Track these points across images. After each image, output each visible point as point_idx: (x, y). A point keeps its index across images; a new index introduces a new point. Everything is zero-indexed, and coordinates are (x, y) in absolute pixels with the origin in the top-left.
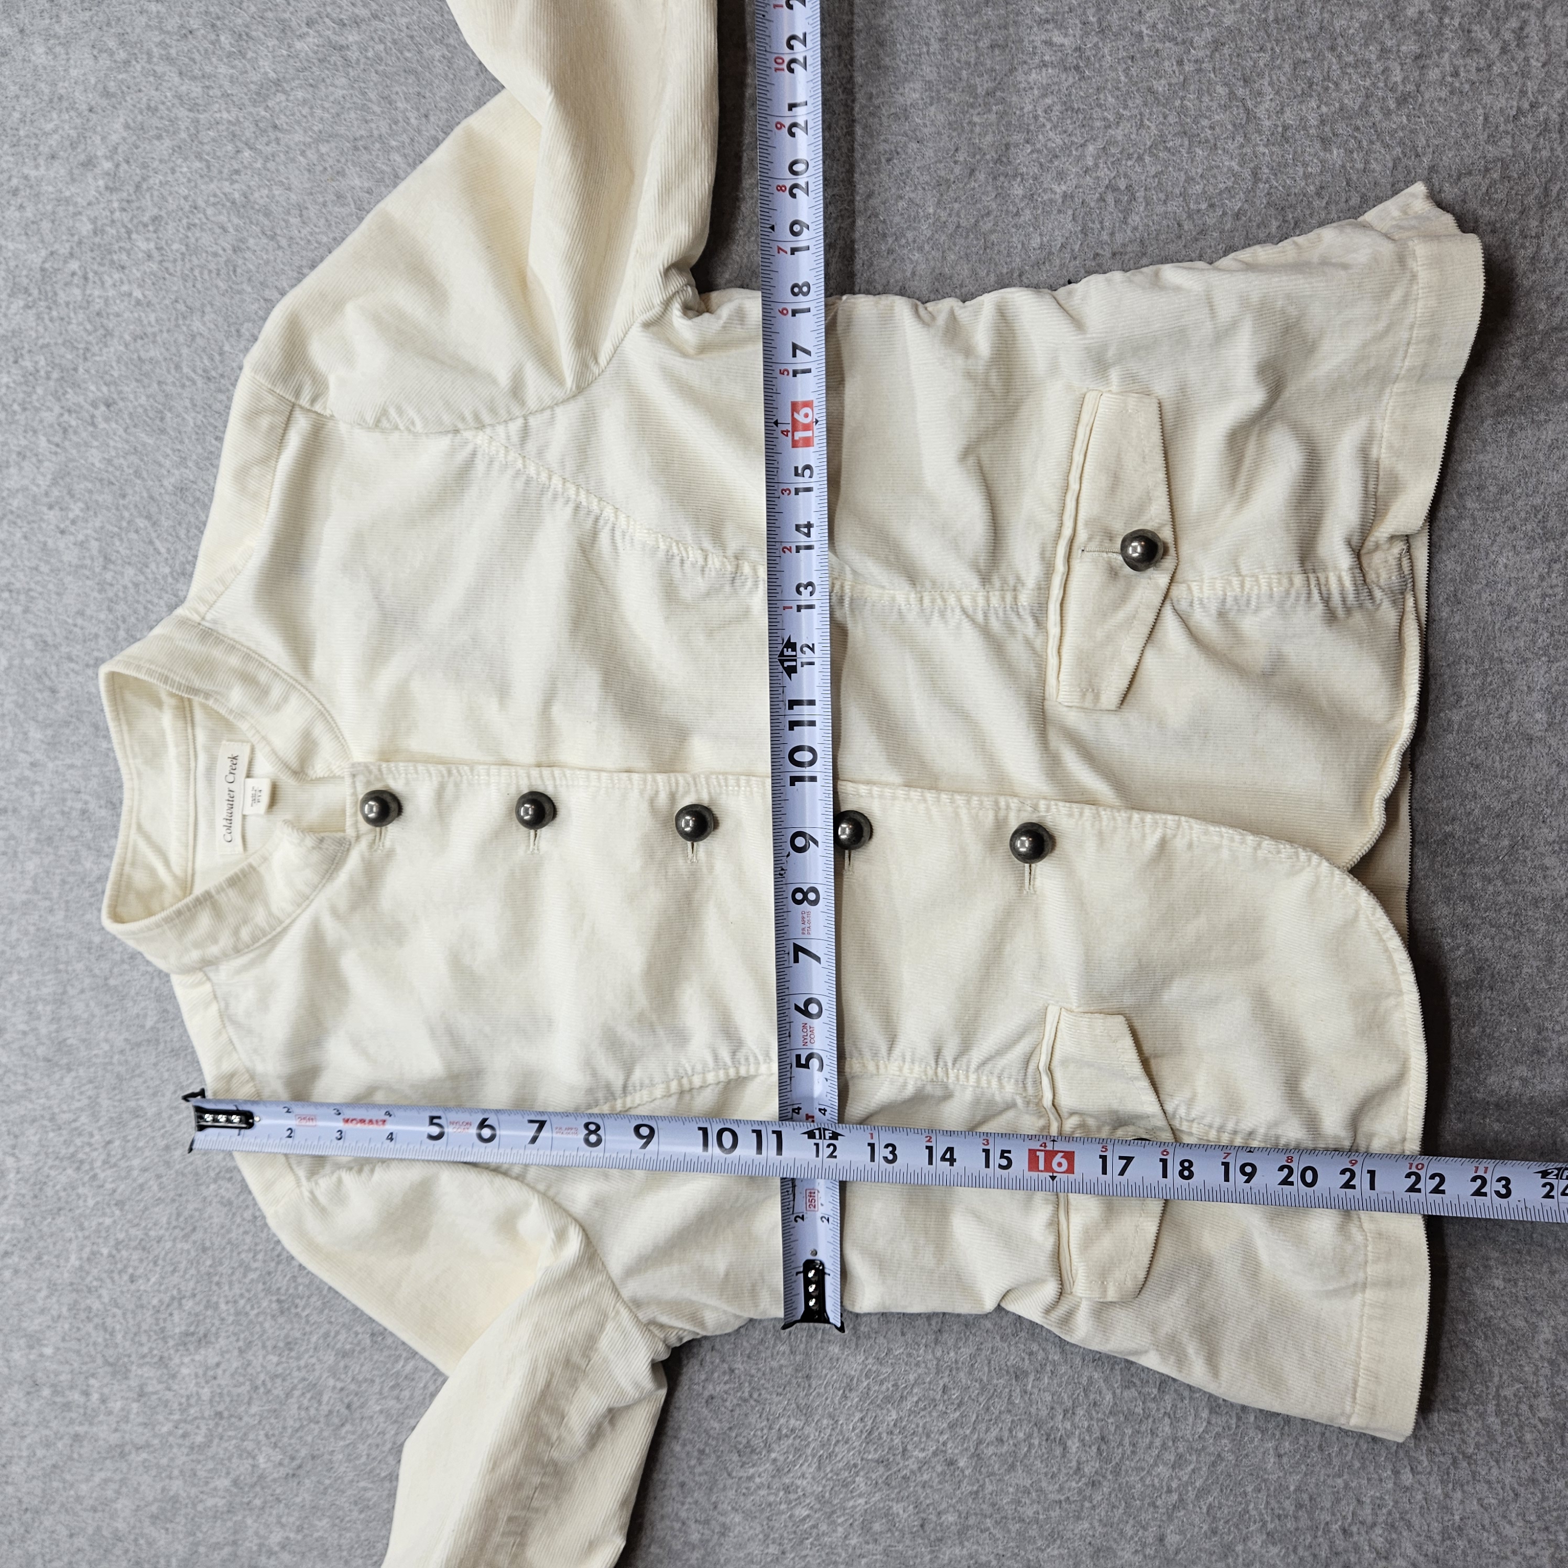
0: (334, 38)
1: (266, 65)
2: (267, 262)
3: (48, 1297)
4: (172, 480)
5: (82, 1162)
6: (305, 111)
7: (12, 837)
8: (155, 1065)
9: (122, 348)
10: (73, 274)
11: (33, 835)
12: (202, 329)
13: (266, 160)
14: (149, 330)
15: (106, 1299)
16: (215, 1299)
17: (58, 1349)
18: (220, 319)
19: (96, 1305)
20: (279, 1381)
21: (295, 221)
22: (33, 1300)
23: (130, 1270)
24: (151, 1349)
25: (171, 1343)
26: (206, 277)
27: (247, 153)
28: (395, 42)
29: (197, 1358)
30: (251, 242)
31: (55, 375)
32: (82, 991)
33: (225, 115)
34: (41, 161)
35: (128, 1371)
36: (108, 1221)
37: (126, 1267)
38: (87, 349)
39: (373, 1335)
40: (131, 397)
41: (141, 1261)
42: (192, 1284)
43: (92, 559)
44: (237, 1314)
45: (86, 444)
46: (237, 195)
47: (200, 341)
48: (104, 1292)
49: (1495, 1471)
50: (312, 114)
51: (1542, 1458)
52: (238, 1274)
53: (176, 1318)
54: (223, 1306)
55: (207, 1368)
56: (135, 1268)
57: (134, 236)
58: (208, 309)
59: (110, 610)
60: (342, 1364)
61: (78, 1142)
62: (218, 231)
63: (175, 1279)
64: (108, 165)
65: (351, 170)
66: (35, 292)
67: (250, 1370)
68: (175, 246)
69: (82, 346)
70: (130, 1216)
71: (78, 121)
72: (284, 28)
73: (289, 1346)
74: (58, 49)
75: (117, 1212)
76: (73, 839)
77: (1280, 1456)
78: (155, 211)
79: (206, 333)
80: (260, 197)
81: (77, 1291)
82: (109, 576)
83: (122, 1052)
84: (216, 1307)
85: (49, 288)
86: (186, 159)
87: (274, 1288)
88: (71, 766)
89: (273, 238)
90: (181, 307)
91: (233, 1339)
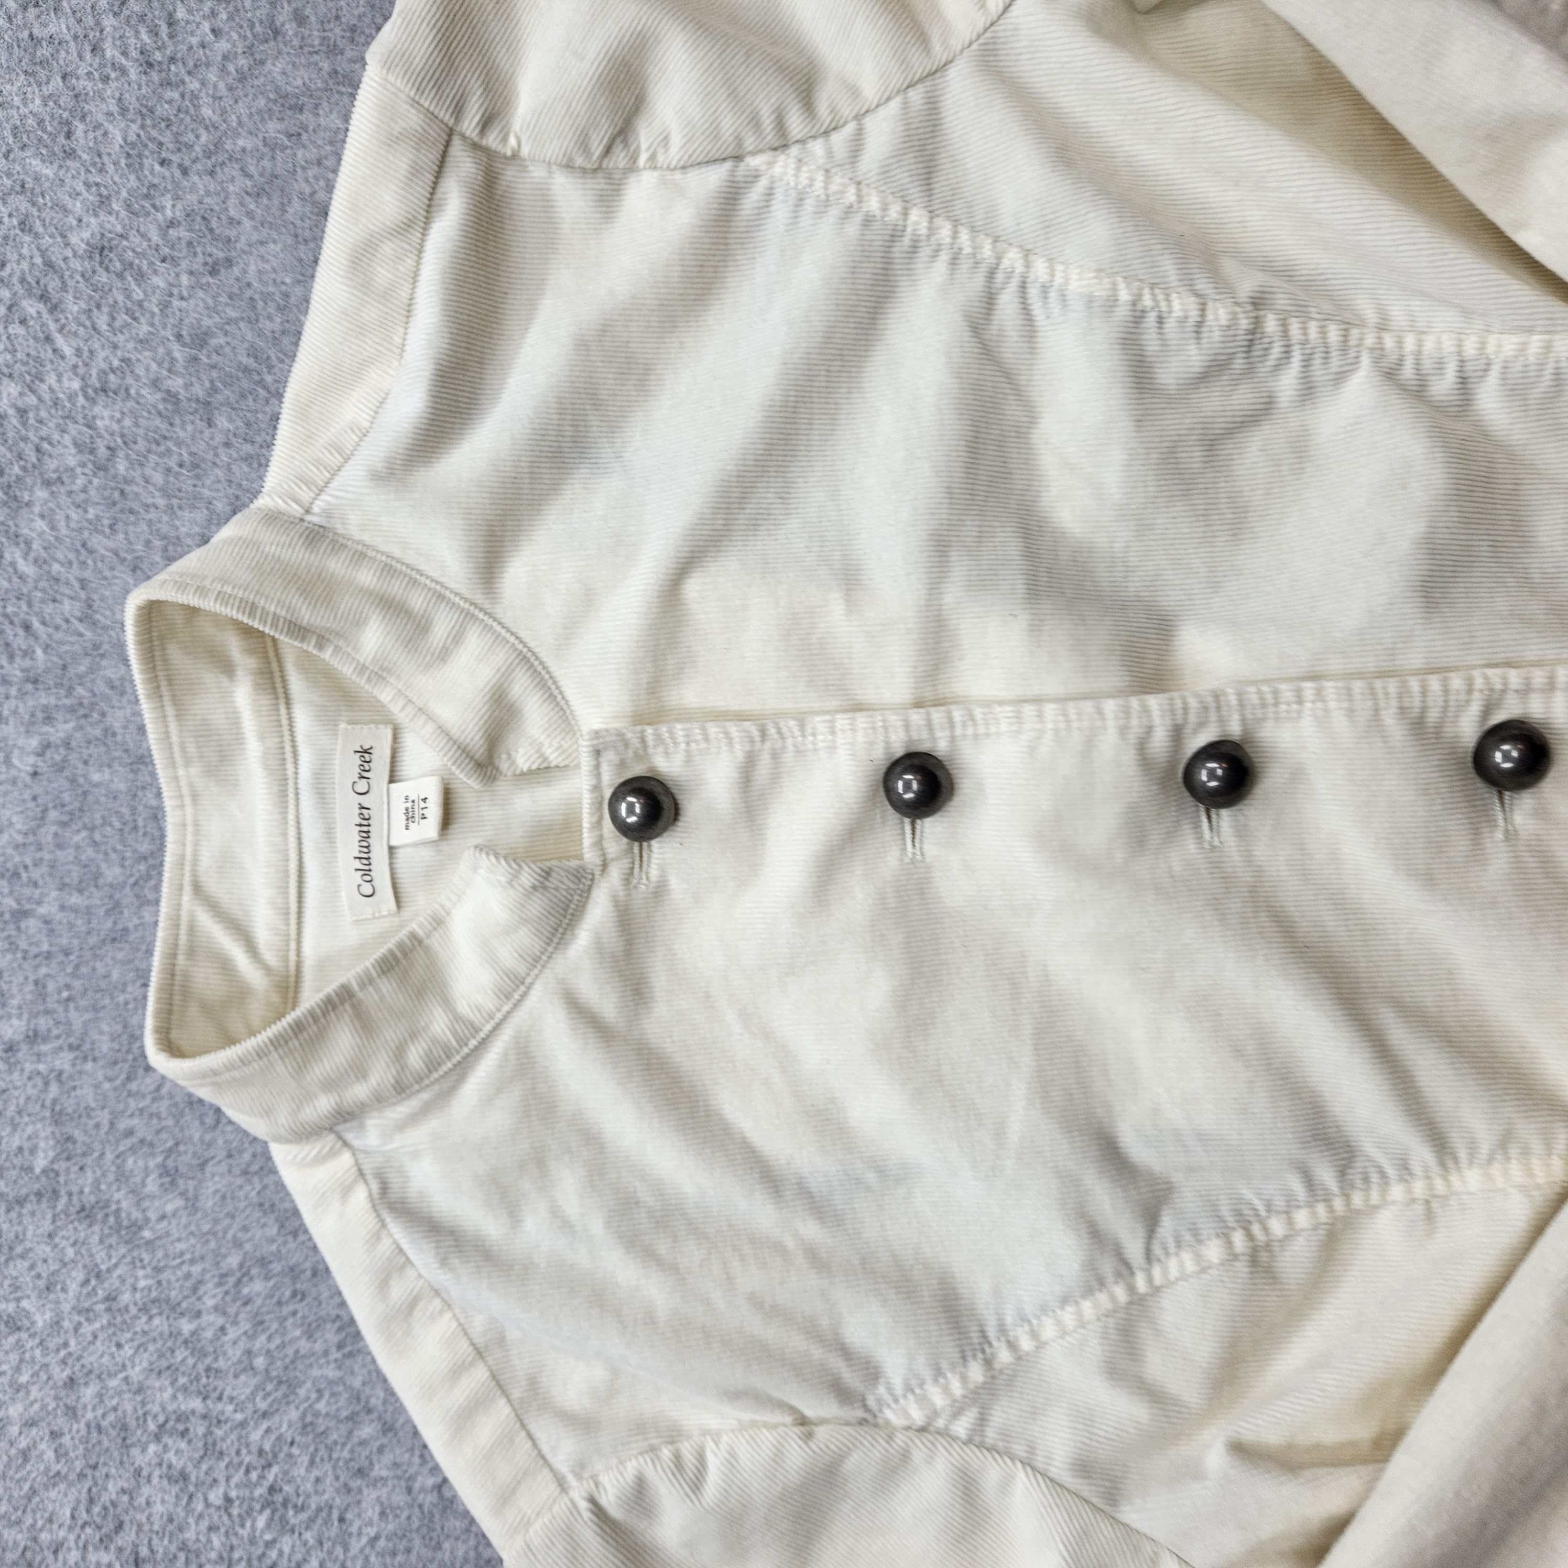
4: (86, 235)
8: (50, 1236)
40: (17, 101)
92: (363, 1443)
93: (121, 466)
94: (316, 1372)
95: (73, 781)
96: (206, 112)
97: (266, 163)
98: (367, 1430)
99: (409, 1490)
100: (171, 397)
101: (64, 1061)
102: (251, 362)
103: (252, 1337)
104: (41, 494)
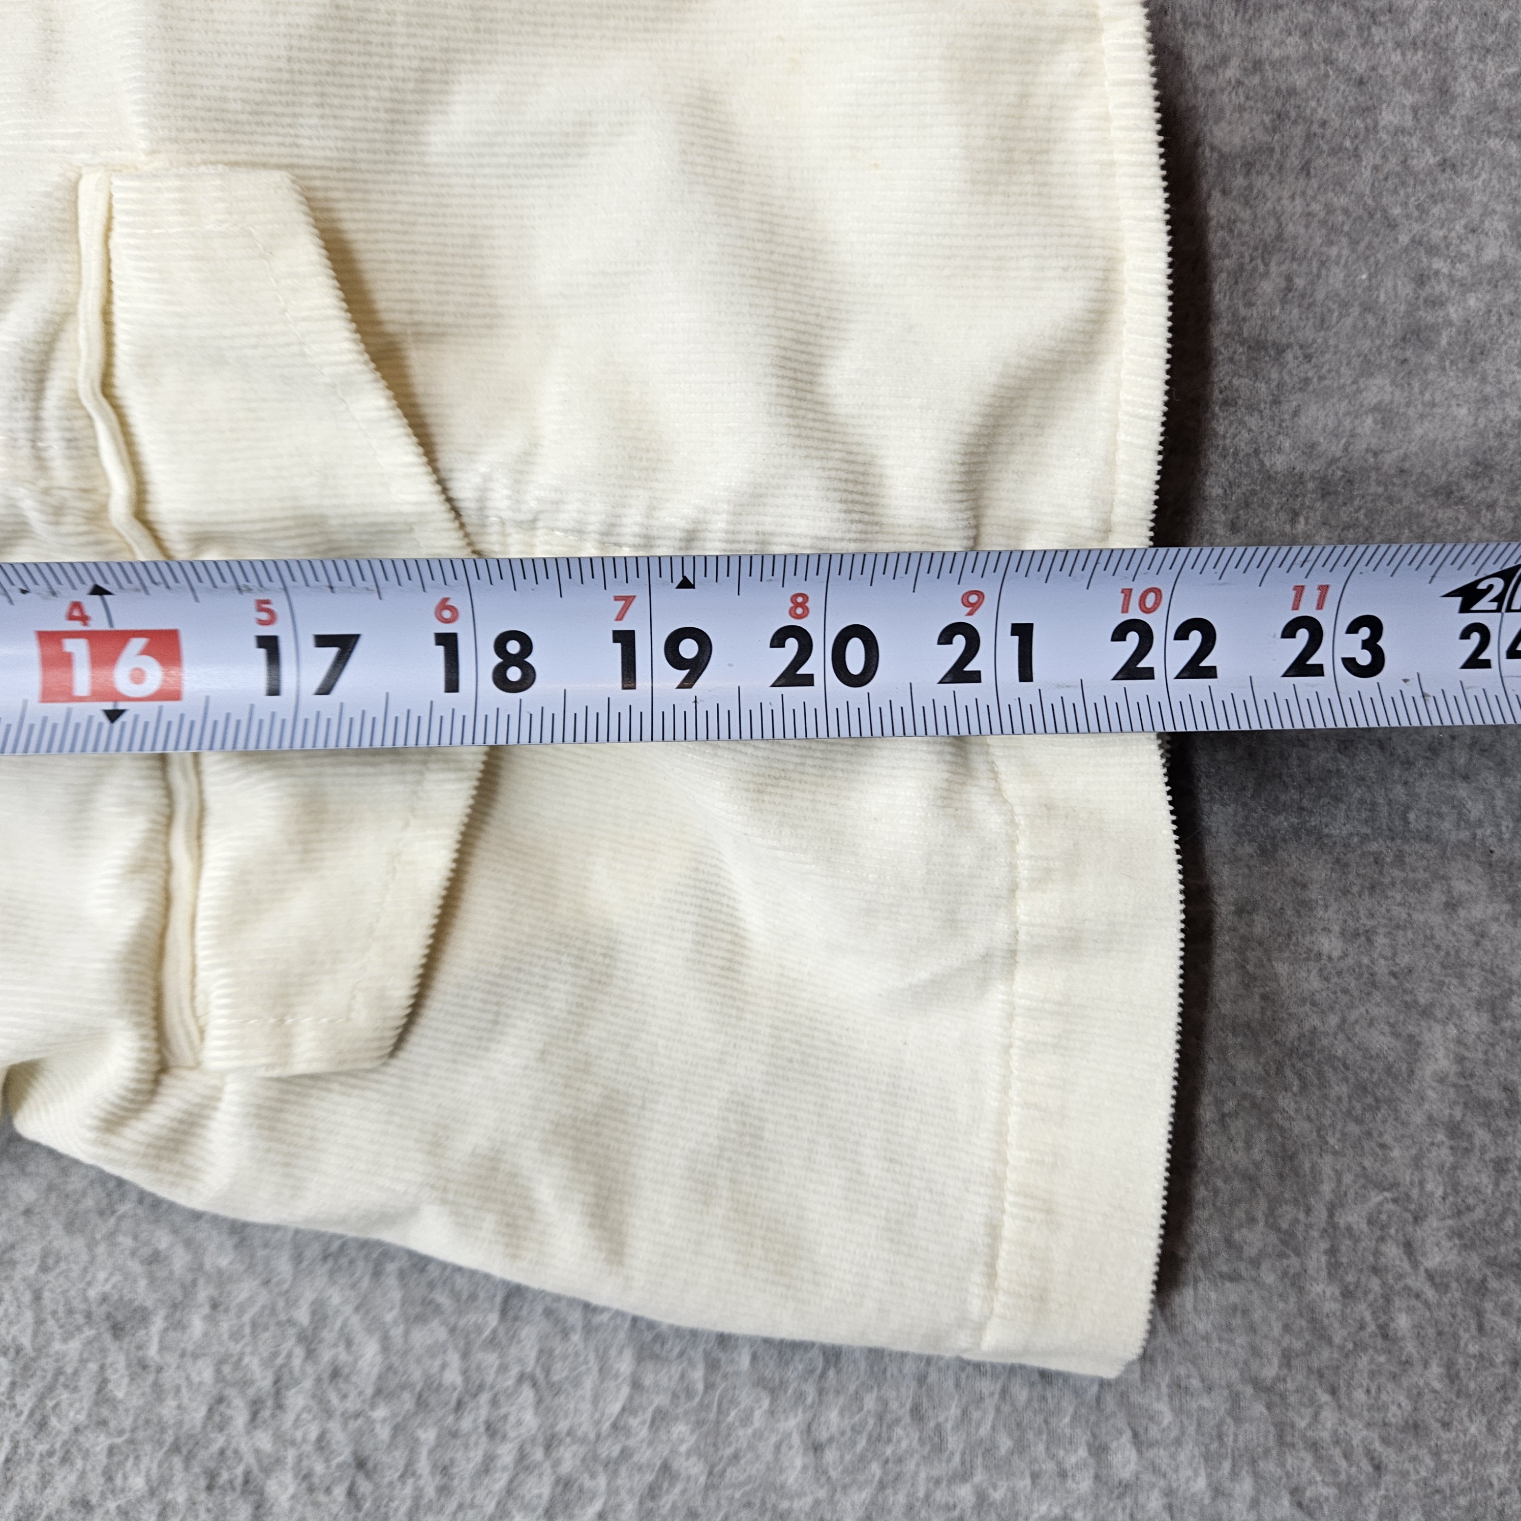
49: (1329, 1417)
51: (1436, 1369)
77: (817, 1448)
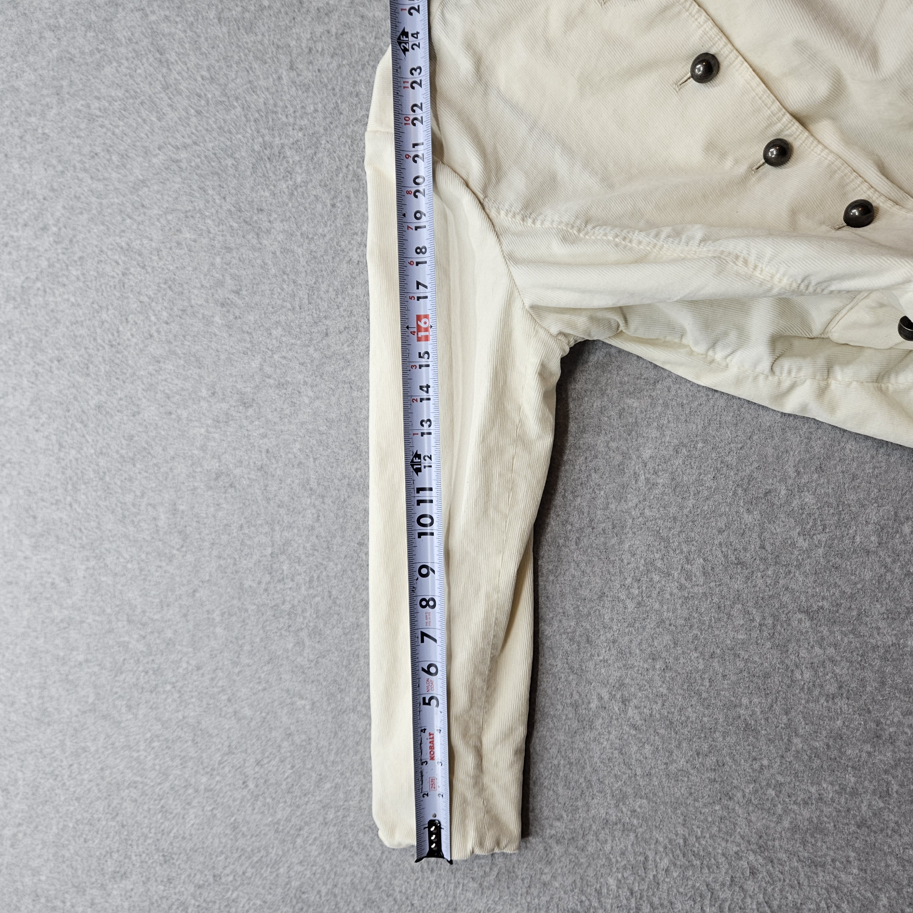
0: (173, 156)
1: (137, 172)
2: (141, 281)
3: (42, 849)
4: (94, 402)
5: (57, 776)
6: (159, 196)
7: (15, 597)
8: (94, 723)
9: (65, 329)
10: (39, 289)
11: (27, 596)
12: (108, 319)
13: (139, 224)
14: (79, 319)
15: (72, 851)
16: (129, 853)
17: (48, 877)
18: (117, 313)
19: (67, 855)
20: (164, 900)
21: (155, 258)
22: (34, 850)
23: (84, 836)
24: (96, 880)
25: (107, 877)
26: (108, 289)
27: (128, 221)
28: (206, 157)
29: (121, 885)
30: (132, 270)
31: (31, 345)
32: (55, 682)
33: (116, 200)
34: (20, 227)
35: (85, 890)
36: (72, 808)
37: (82, 834)
38: (47, 330)
39: (214, 876)
40: (71, 356)
41: (90, 831)
42: (117, 845)
43: (53, 445)
44: (142, 862)
45: (48, 383)
46: (123, 244)
47: (106, 325)
48: (71, 847)
50: (163, 198)
52: (141, 840)
53: (109, 863)
54: (134, 858)
55: (127, 892)
56: (87, 835)
57: (70, 268)
58: (110, 307)
59: (63, 473)
60: (198, 892)
61: (55, 764)
62: (114, 264)
63: (108, 842)
64: (55, 229)
65: (185, 229)
66: (19, 299)
67: (149, 893)
68: (92, 273)
69: (44, 328)
70: (83, 806)
71: (38, 205)
72: (147, 152)
73: (170, 880)
74: (26, 165)
75: (77, 804)
76: (47, 599)
78: (80, 254)
79: (109, 320)
80: (136, 244)
81: (57, 846)
82: (62, 455)
83: (77, 716)
84: (130, 858)
85: (25, 297)
86: (96, 224)
87: (161, 849)
88: (45, 559)
89: (143, 267)
90: (95, 306)
91: (139, 876)
92: (189, 795)
93: (107, 479)
94: (174, 772)
95: (96, 580)
96: (130, 362)
97: (149, 380)
98: (190, 791)
99: (203, 810)
100: (122, 456)
101: (96, 669)
102: (146, 446)
103: (155, 760)
104: (83, 487)
